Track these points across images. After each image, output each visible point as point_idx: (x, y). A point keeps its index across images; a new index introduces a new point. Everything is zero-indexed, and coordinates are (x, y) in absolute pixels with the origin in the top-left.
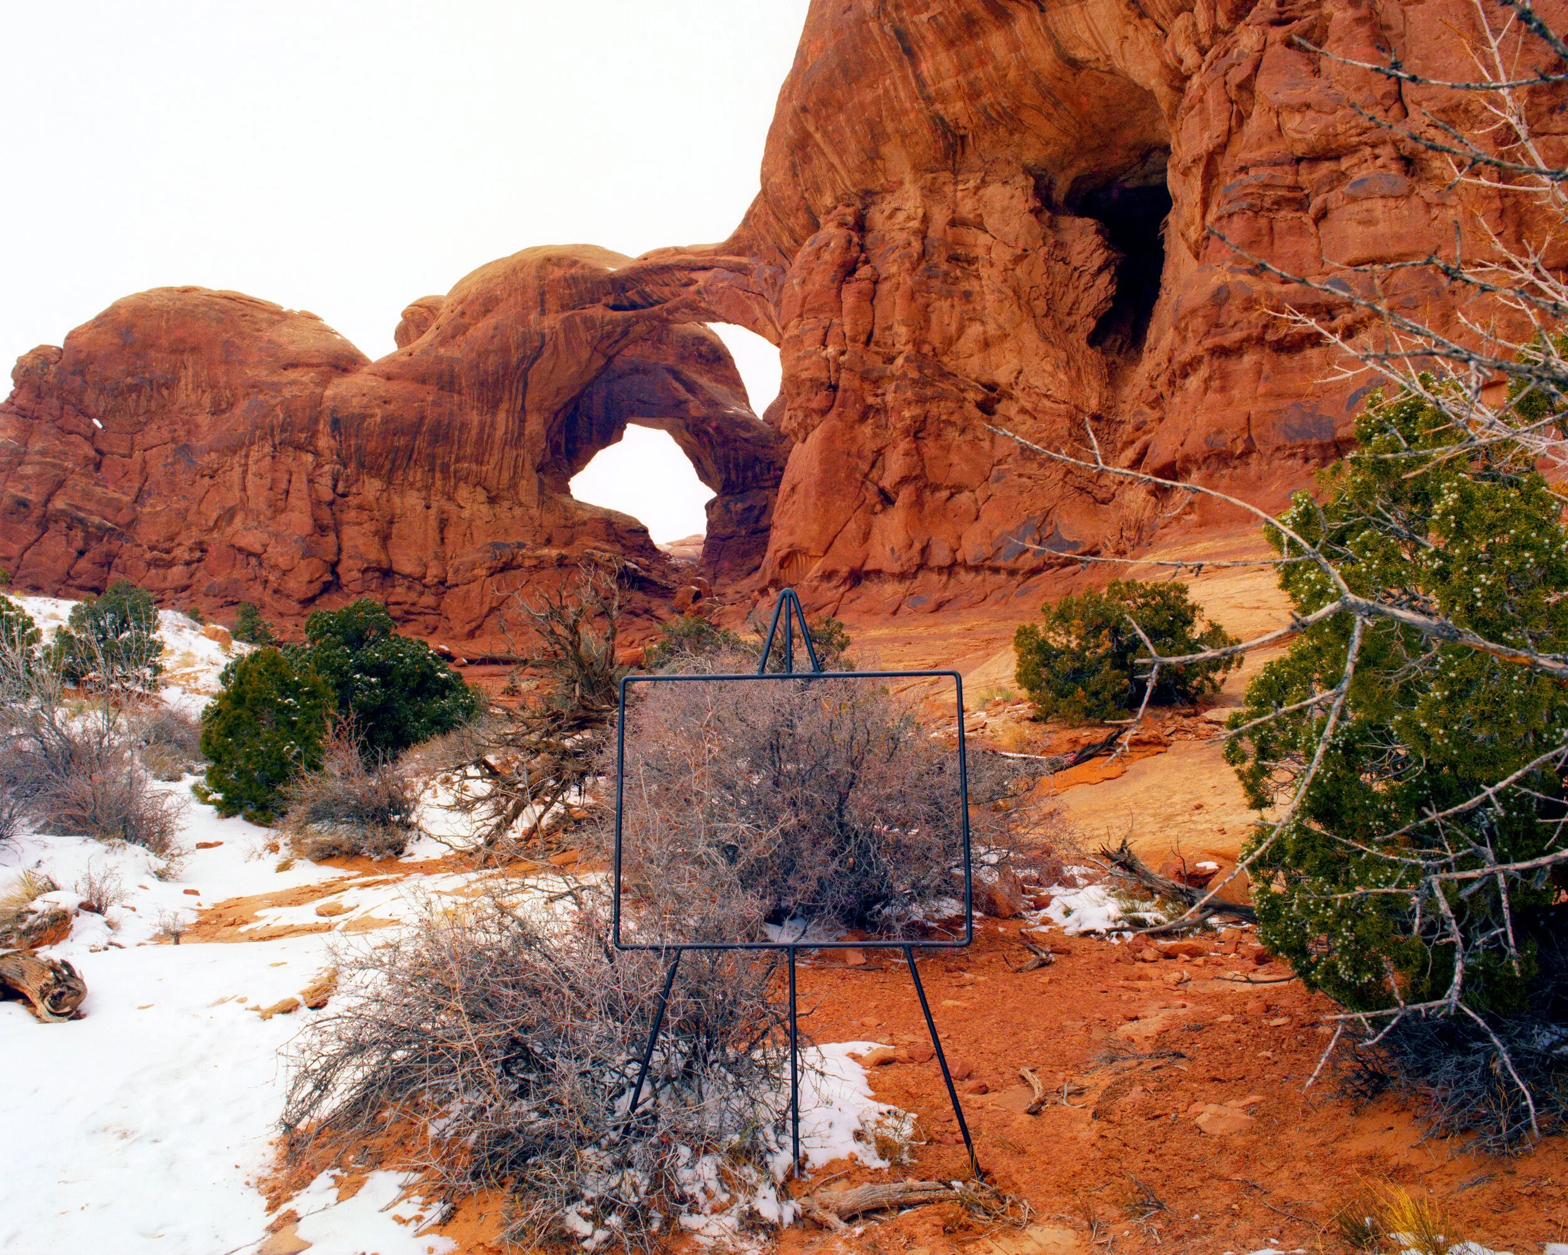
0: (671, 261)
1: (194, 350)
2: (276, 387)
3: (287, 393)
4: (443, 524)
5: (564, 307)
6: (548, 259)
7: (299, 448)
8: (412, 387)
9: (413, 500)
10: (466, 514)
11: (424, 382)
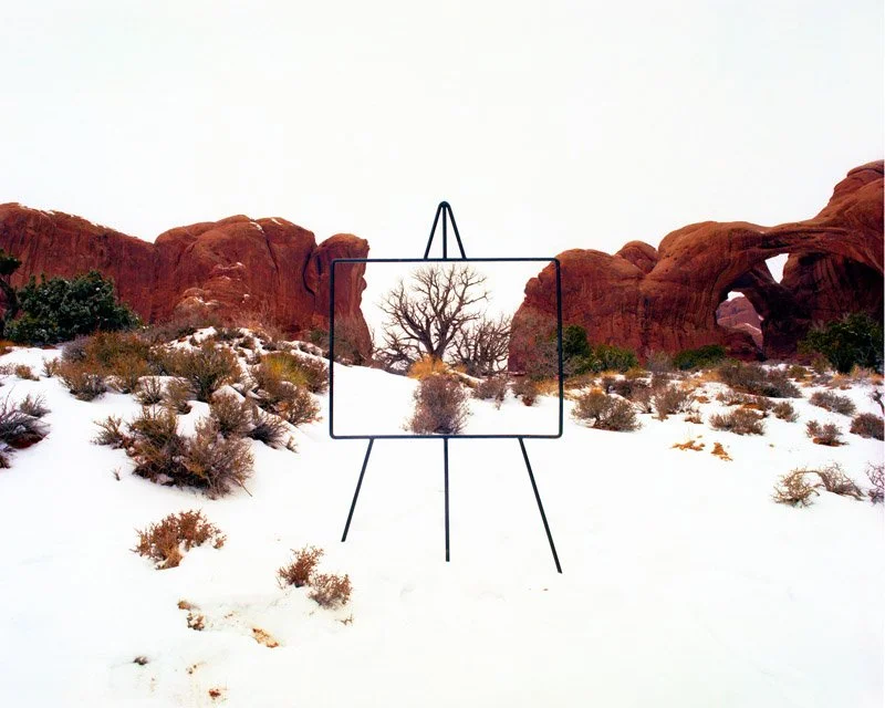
0: (795, 229)
1: (587, 275)
2: (622, 288)
3: (626, 290)
4: (680, 338)
5: (740, 249)
6: (733, 230)
7: (631, 312)
8: (672, 284)
9: (668, 329)
10: (688, 334)
11: (675, 281)
